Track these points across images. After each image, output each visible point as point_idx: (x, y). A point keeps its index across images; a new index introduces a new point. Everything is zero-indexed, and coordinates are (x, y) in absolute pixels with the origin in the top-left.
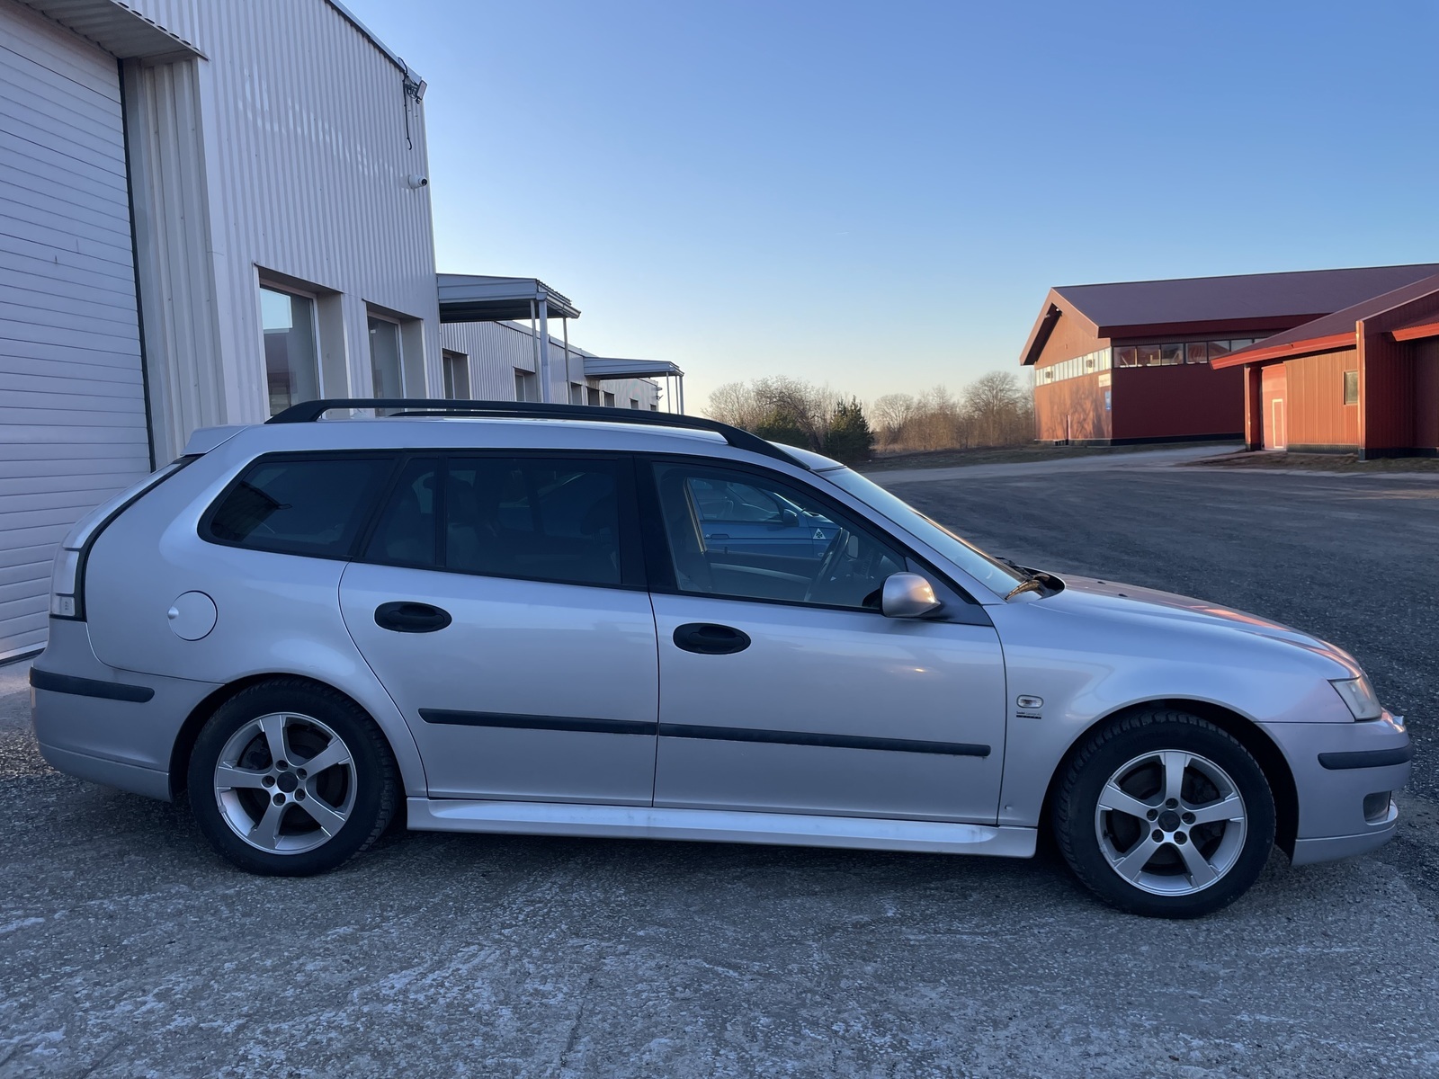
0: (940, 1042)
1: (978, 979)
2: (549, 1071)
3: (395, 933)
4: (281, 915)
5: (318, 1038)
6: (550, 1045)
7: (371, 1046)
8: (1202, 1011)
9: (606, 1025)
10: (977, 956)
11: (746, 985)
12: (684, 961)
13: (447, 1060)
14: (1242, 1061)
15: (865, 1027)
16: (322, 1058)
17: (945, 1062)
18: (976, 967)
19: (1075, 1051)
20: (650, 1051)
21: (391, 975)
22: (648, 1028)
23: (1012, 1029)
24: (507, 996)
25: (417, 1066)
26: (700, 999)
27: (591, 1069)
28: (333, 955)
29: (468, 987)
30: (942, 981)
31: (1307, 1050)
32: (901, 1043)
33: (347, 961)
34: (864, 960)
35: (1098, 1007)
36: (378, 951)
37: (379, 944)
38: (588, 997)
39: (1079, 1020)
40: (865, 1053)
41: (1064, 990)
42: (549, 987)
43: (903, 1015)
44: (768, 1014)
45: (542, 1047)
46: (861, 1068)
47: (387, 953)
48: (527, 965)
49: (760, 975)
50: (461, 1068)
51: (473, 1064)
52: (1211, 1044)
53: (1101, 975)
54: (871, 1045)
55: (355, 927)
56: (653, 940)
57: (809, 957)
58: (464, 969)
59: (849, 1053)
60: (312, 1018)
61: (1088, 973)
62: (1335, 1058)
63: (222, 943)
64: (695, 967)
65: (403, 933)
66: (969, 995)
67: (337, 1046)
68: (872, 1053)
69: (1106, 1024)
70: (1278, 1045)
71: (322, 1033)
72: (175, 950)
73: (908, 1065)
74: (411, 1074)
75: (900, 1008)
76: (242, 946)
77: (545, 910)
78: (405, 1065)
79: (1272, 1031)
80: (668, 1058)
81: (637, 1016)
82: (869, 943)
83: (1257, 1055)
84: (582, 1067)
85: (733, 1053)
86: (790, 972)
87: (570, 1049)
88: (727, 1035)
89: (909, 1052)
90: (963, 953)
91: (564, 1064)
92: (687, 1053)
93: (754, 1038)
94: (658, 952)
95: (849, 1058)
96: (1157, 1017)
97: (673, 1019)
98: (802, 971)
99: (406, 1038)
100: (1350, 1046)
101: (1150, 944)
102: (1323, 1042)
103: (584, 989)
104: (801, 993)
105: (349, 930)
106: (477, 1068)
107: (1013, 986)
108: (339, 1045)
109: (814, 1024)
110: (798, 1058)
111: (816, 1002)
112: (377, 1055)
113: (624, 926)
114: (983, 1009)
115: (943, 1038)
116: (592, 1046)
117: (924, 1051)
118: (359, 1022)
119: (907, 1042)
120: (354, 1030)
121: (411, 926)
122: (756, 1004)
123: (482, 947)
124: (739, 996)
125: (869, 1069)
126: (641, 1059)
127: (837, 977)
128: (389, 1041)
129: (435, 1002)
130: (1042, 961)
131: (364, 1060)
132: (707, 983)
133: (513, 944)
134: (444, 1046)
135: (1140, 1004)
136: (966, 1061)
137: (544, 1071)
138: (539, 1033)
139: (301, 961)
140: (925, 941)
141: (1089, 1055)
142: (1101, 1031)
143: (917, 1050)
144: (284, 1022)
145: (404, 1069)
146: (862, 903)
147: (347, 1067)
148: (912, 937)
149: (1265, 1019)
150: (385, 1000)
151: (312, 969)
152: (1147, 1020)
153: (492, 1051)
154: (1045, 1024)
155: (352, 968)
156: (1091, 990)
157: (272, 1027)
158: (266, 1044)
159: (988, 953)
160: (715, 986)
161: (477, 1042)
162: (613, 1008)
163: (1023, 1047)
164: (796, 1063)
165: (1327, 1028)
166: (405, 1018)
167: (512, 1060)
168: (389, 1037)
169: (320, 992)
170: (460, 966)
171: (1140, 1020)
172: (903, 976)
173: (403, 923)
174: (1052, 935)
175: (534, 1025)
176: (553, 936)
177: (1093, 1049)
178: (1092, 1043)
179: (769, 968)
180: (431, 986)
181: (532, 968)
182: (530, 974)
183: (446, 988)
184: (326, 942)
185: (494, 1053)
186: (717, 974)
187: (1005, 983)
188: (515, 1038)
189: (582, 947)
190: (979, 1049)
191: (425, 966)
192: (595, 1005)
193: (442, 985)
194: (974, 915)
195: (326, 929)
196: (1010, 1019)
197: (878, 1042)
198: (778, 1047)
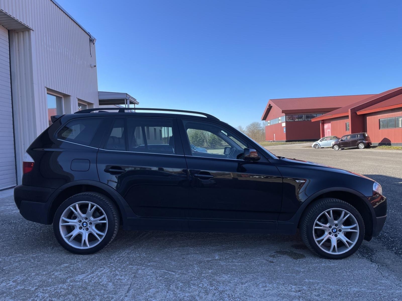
0: (227, 288)
1: (239, 273)
2: (122, 298)
3: (80, 265)
4: (48, 261)
5: (58, 291)
6: (122, 292)
7: (72, 293)
8: (296, 279)
9: (138, 286)
10: (239, 267)
11: (177, 276)
12: (160, 270)
13: (93, 296)
14: (305, 291)
15: (208, 285)
16: (59, 296)
17: (228, 293)
18: (238, 270)
19: (262, 289)
20: (150, 292)
21: (79, 275)
22: (149, 287)
23: (246, 285)
24: (111, 280)
25: (85, 297)
26: (164, 279)
27: (133, 297)
28: (63, 271)
29: (100, 278)
30: (229, 274)
31: (322, 288)
32: (217, 288)
33: (67, 272)
34: (209, 269)
35: (269, 279)
36: (76, 270)
37: (76, 268)
38: (133, 280)
39: (264, 282)
40: (207, 291)
41: (261, 275)
42: (123, 277)
43: (218, 282)
44: (182, 283)
45: (120, 292)
46: (206, 295)
47: (78, 270)
48: (117, 272)
49: (181, 273)
50: (97, 297)
51: (101, 297)
52: (297, 287)
53: (271, 271)
54: (209, 289)
55: (69, 264)
56: (152, 266)
57: (194, 269)
58: (99, 274)
59: (203, 291)
60: (56, 286)
61: (267, 271)
62: (329, 290)
63: (31, 268)
64: (163, 272)
65: (83, 265)
66: (236, 277)
67: (63, 293)
68: (209, 291)
69: (271, 283)
70: (314, 287)
71: (59, 290)
72: (18, 270)
73: (218, 294)
74: (83, 299)
75: (217, 280)
76: (37, 269)
77: (123, 259)
78: (82, 297)
79: (313, 284)
80: (154, 294)
81: (146, 284)
82: (210, 265)
83: (309, 290)
84: (131, 297)
85: (172, 292)
86: (189, 273)
87: (128, 292)
88: (171, 288)
89: (219, 290)
90: (235, 267)
91: (126, 296)
92: (159, 292)
93: (178, 288)
94: (153, 268)
95: (203, 292)
96: (284, 281)
97: (156, 284)
98: (192, 272)
99: (82, 291)
100: (333, 287)
101: (284, 264)
102: (326, 286)
103: (132, 278)
104: (191, 277)
105: (67, 265)
106: (102, 298)
107: (247, 275)
108: (64, 293)
109: (194, 284)
110: (189, 293)
111: (195, 280)
112: (74, 295)
113: (144, 262)
114: (239, 280)
115: (228, 287)
116: (134, 291)
117: (222, 290)
118: (69, 287)
119: (219, 288)
120: (68, 289)
121: (85, 263)
122: (179, 280)
123: (104, 268)
124: (175, 279)
125: (208, 295)
126: (147, 294)
127: (202, 273)
128: (78, 291)
129: (91, 282)
130: (256, 268)
131: (70, 296)
132: (166, 276)
133: (113, 267)
134: (93, 292)
135: (280, 278)
136: (234, 292)
137: (120, 298)
138: (119, 289)
139: (54, 272)
140: (225, 264)
141: (266, 290)
142: (269, 284)
143: (221, 290)
144: (48, 287)
145: (82, 298)
146: (210, 255)
147: (66, 298)
148: (222, 263)
149: (312, 281)
150: (77, 282)
151: (57, 274)
152: (281, 282)
153: (106, 293)
154: (255, 283)
155: (68, 274)
156: (268, 275)
157: (45, 289)
158: (43, 293)
159: (242, 267)
160: (168, 276)
161: (102, 291)
162: (140, 282)
163: (249, 289)
164: (189, 294)
165: (328, 283)
166: (82, 286)
167: (112, 295)
168: (78, 290)
169: (59, 280)
170: (98, 273)
171: (280, 282)
172: (219, 273)
173: (83, 263)
174: (259, 262)
175: (118, 287)
176: (125, 265)
177: (267, 289)
178: (267, 287)
179: (183, 272)
180: (90, 278)
181: (118, 273)
182: (118, 275)
183: (94, 278)
184: (61, 268)
185: (106, 294)
186: (169, 273)
187: (245, 274)
188: (112, 290)
189: (133, 268)
190: (237, 290)
191: (89, 273)
192: (135, 282)
193: (93, 278)
194: (239, 258)
195: (61, 265)
196: (246, 282)
197: (210, 288)
198: (184, 290)
